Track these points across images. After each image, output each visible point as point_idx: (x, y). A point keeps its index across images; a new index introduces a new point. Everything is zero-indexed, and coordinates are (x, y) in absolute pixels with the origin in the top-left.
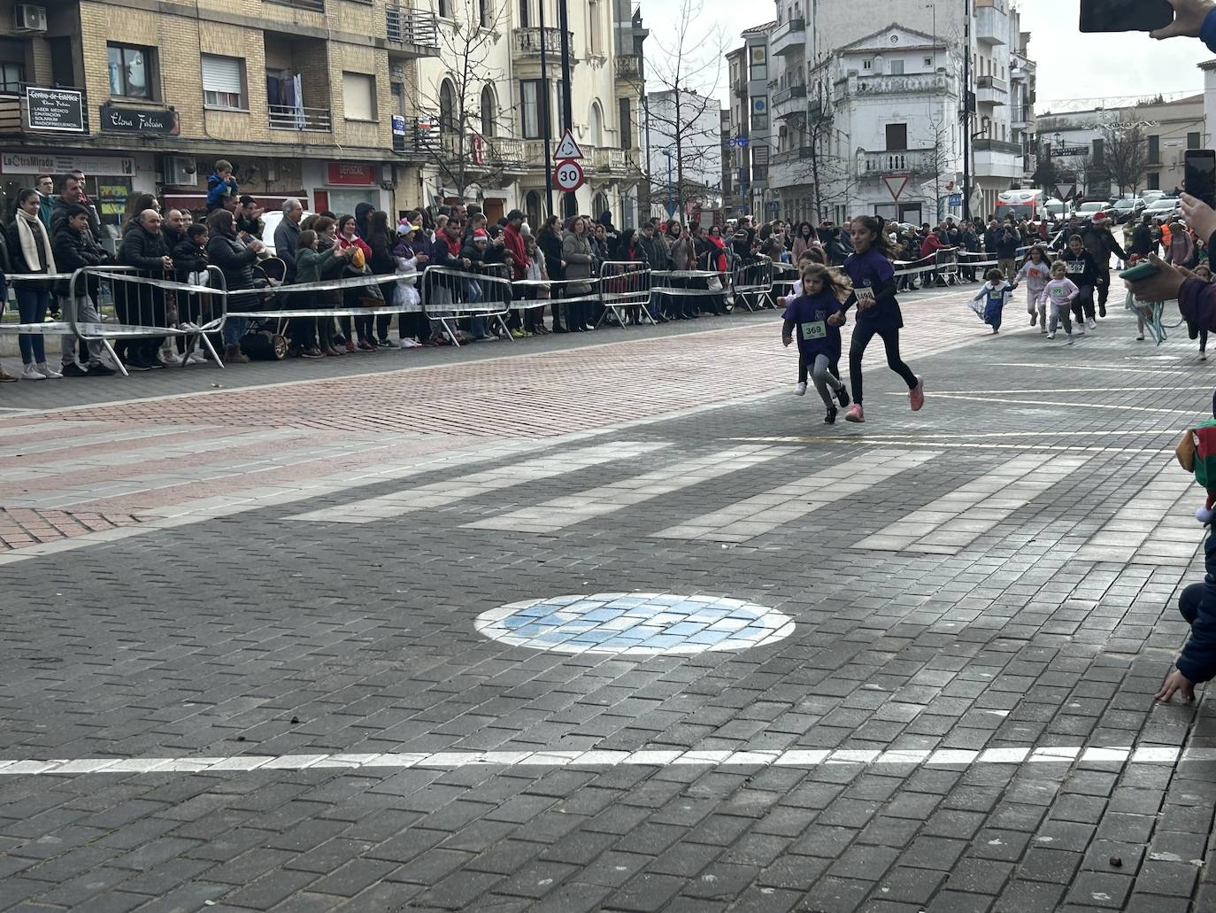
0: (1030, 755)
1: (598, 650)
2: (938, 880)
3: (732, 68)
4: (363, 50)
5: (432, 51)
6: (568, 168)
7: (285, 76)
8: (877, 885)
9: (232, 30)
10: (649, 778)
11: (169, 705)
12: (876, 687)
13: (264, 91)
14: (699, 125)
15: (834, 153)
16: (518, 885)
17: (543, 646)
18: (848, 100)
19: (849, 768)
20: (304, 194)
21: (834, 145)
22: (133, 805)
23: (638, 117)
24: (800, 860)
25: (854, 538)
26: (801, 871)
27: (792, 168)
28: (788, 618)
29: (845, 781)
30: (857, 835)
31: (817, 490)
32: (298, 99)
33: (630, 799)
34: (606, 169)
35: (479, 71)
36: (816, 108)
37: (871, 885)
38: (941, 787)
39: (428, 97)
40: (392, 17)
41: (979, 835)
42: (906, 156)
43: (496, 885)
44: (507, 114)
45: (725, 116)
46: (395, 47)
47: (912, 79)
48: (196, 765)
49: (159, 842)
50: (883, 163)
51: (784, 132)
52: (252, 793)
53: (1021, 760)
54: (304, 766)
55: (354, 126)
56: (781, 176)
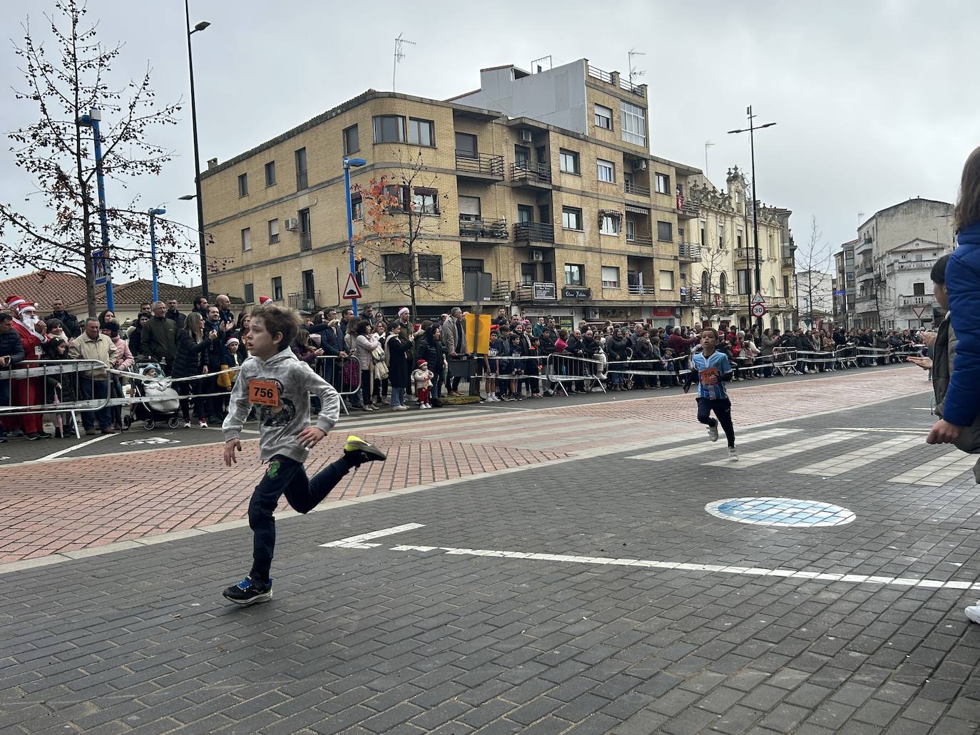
0: (972, 586)
1: (759, 523)
2: (918, 642)
3: (837, 261)
4: (669, 261)
5: (697, 260)
6: (758, 307)
7: (636, 273)
8: (886, 641)
9: (615, 256)
10: (779, 582)
11: (575, 534)
12: (894, 548)
13: (627, 280)
14: (820, 287)
15: (887, 297)
16: (716, 624)
17: (735, 519)
18: (894, 273)
19: (877, 585)
20: (642, 321)
21: (887, 294)
22: (558, 574)
23: (792, 284)
24: (848, 626)
25: (889, 477)
26: (849, 631)
27: (866, 304)
28: (852, 513)
29: (875, 591)
30: (878, 617)
31: (873, 453)
32: (641, 282)
33: (770, 591)
34: (777, 306)
35: (717, 268)
36: (879, 277)
37: (883, 641)
38: (924, 598)
39: (696, 279)
40: (682, 247)
41: (941, 622)
42: (924, 297)
43: (706, 623)
44: (732, 284)
45: (834, 281)
46: (683, 259)
47: (927, 263)
48: (583, 560)
49: (567, 590)
50: (913, 301)
51: (862, 288)
52: (605, 574)
53: (967, 588)
54: (627, 564)
55: (664, 292)
56: (861, 308)
